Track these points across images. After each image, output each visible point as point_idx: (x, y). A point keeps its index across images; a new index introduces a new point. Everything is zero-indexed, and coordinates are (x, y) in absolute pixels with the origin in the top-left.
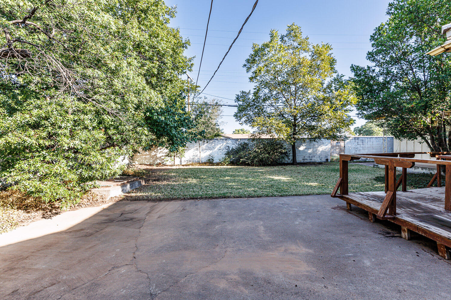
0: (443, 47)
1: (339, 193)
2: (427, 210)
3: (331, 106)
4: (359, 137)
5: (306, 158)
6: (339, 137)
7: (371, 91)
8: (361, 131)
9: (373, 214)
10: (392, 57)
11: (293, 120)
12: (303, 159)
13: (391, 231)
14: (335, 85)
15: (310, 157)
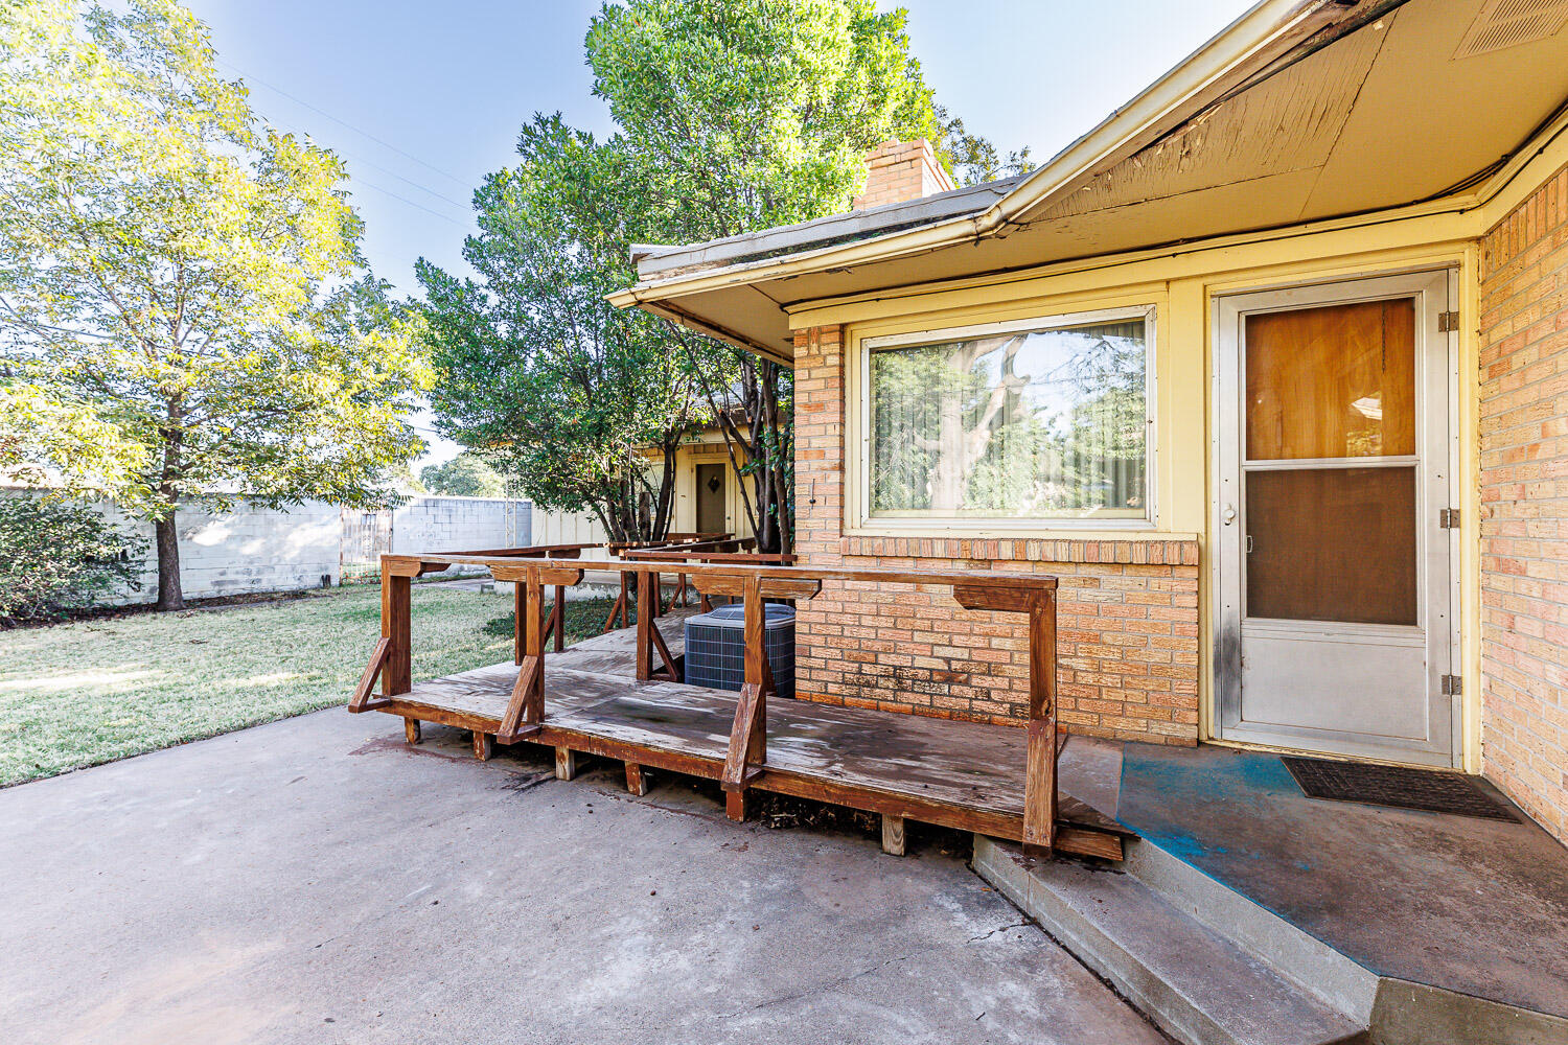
0: (633, 293)
1: (380, 693)
2: (607, 691)
3: (346, 382)
4: (438, 497)
5: (230, 577)
6: (371, 496)
7: (475, 359)
8: (442, 481)
9: (486, 734)
10: (527, 275)
11: (164, 414)
12: (218, 583)
13: (531, 772)
14: (358, 311)
15: (249, 572)
